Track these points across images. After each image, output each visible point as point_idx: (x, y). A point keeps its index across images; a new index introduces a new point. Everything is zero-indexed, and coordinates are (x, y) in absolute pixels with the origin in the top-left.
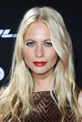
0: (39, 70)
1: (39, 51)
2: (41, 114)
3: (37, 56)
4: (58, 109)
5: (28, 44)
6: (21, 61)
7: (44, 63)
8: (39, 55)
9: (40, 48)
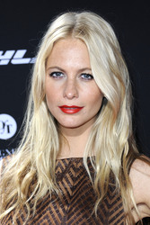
0: (69, 120)
1: (71, 87)
2: (64, 198)
3: (65, 96)
4: (92, 189)
5: (51, 75)
6: (40, 103)
7: (77, 109)
8: (70, 95)
9: (71, 82)
